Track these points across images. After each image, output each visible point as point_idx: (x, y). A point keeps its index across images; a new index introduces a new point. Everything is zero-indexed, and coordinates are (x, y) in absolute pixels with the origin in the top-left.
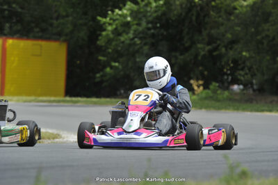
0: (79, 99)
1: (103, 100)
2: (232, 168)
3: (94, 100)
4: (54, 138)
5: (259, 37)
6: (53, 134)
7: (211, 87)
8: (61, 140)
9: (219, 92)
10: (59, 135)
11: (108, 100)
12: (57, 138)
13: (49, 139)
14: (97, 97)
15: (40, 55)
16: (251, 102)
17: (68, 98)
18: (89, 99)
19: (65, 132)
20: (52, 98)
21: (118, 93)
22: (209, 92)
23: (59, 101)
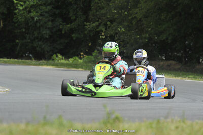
2: (109, 114)
3: (5, 60)
5: (130, 18)
7: (94, 54)
11: (16, 60)
14: (8, 58)
21: (24, 56)
22: (92, 57)
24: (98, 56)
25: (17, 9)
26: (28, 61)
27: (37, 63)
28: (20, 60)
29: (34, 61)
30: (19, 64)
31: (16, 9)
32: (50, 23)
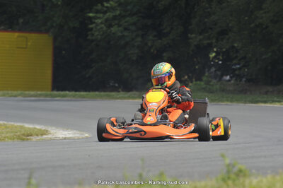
0: (67, 92)
1: (92, 93)
3: (82, 93)
4: (42, 135)
5: (252, 25)
6: (40, 130)
7: (204, 78)
8: (49, 136)
9: (211, 83)
10: (47, 131)
11: (97, 93)
12: (45, 134)
13: (37, 135)
14: (86, 91)
15: (26, 48)
16: (245, 93)
17: (55, 93)
18: (77, 93)
19: (54, 128)
20: (39, 93)
21: (107, 86)
22: (202, 83)
23: (46, 96)
24: (210, 82)
25: (94, 23)
26: (113, 93)
27: (126, 96)
28: (102, 93)
29: (122, 94)
30: (102, 98)
31: (92, 23)
32: (139, 39)
